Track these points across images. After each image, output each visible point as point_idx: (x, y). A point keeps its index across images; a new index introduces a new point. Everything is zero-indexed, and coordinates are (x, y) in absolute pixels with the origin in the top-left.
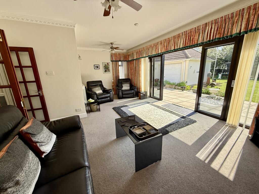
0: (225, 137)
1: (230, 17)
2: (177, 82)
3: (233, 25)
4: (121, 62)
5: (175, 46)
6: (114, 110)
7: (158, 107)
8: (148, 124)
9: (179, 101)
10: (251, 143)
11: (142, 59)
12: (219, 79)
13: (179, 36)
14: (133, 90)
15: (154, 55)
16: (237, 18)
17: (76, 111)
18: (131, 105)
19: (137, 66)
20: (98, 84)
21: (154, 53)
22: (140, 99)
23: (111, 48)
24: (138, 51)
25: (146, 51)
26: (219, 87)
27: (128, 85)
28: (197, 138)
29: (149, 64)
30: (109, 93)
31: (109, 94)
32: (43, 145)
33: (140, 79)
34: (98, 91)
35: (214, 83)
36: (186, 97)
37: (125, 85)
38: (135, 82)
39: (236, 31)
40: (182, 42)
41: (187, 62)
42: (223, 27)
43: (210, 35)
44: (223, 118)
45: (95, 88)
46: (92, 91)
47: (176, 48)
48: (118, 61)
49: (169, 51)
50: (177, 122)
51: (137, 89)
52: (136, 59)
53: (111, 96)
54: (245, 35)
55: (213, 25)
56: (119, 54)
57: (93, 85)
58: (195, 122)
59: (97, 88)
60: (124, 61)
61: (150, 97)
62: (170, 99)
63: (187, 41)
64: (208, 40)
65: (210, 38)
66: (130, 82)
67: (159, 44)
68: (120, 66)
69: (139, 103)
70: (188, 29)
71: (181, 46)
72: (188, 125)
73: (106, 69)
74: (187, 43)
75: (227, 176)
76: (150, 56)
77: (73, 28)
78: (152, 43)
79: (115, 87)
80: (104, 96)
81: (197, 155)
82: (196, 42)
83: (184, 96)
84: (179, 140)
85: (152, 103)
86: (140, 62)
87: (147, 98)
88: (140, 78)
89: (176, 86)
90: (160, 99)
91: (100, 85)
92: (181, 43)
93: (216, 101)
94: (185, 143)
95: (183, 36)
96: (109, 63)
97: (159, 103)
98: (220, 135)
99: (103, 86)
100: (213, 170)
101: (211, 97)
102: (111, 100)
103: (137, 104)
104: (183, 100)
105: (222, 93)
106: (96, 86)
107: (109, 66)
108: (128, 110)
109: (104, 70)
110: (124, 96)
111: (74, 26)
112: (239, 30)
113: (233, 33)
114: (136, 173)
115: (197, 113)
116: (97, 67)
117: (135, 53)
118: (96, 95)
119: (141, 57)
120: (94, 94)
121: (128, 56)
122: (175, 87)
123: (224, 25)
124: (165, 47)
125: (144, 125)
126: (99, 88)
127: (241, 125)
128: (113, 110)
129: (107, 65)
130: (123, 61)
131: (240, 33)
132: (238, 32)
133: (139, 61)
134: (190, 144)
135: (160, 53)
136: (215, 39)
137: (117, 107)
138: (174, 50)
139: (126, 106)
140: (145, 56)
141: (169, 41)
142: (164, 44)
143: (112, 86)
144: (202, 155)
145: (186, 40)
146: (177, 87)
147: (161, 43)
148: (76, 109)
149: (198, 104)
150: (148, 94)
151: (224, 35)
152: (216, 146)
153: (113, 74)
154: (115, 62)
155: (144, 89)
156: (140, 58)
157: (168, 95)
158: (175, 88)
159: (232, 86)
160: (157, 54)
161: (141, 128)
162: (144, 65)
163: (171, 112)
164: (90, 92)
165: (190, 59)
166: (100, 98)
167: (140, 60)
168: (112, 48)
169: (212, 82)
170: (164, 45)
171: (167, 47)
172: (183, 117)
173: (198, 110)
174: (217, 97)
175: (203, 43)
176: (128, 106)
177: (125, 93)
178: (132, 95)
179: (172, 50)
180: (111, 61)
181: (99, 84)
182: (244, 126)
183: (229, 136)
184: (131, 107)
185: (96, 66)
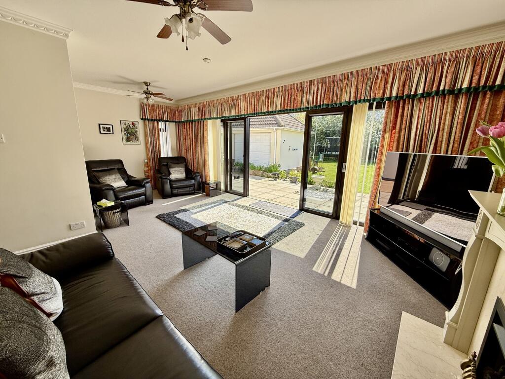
0: (341, 240)
1: (338, 78)
2: (265, 165)
3: (342, 90)
4: (163, 123)
5: (268, 106)
6: (161, 220)
7: (245, 208)
8: (245, 233)
9: (272, 196)
10: (367, 243)
11: (210, 122)
12: (321, 162)
13: (274, 91)
14: (193, 179)
15: (233, 116)
16: (345, 82)
17: (71, 229)
18: (194, 208)
19: (199, 133)
20: (113, 167)
21: (233, 113)
22: (208, 195)
23: (146, 93)
24: (202, 105)
25: (218, 106)
26: (322, 173)
27: (183, 170)
28: (310, 247)
29: (222, 130)
30: (144, 186)
31: (144, 189)
32: (47, 299)
33: (206, 158)
34: (117, 182)
35: (316, 167)
36: (282, 190)
37: (176, 169)
38: (195, 165)
39: (345, 99)
40: (280, 102)
41: (279, 132)
42: (332, 90)
43: (317, 99)
44: (335, 216)
45: (107, 176)
46: (99, 183)
47: (270, 110)
48: (157, 120)
49: (259, 113)
50: (279, 228)
51: (201, 176)
52: (196, 121)
53: (149, 193)
54: (354, 105)
55: (320, 85)
56: (160, 107)
57: (100, 169)
58: (302, 225)
59: (113, 177)
60: (170, 122)
61: (226, 191)
62: (259, 193)
63: (286, 102)
64: (314, 105)
65: (317, 103)
66: (185, 163)
67: (242, 100)
68: (160, 131)
69: (209, 204)
70: (287, 82)
71: (278, 108)
72: (295, 230)
73: (130, 134)
74: (286, 104)
75: (349, 285)
76: (225, 117)
77: (64, 38)
78: (229, 95)
79: (151, 174)
80: (131, 193)
81: (314, 269)
82: (299, 105)
83: (279, 188)
84: (287, 253)
85: (232, 201)
86: (205, 127)
87: (220, 194)
88: (206, 156)
89: (265, 171)
90: (245, 194)
91: (118, 169)
92: (278, 104)
93: (322, 194)
94: (297, 257)
95: (280, 93)
96: (136, 123)
97: (244, 201)
98: (334, 239)
99: (125, 172)
100: (335, 281)
101: (316, 188)
102: (148, 202)
103: (206, 205)
104: (279, 195)
105: (326, 182)
106: (109, 171)
107: (137, 128)
108: (192, 218)
109: (125, 138)
110: (175, 191)
111: (67, 36)
112: (348, 97)
113: (343, 101)
114: (237, 313)
115: (303, 212)
116: (107, 129)
117: (196, 109)
118: (112, 192)
119: (207, 117)
120: (108, 189)
121: (179, 112)
122: (263, 174)
123: (332, 88)
124: (253, 106)
125: (240, 235)
126: (118, 176)
127: (355, 223)
128: (158, 220)
129: (131, 126)
130: (168, 121)
131: (349, 102)
132: (347, 100)
133: (202, 125)
134: (303, 256)
135: (245, 115)
136: (323, 105)
137: (166, 213)
138: (268, 112)
139: (185, 210)
140: (215, 116)
141: (259, 96)
142: (251, 100)
143: (145, 172)
144: (320, 267)
145: (285, 99)
146: (265, 174)
147: (246, 98)
148: (70, 225)
149: (303, 200)
150: (223, 187)
151: (332, 101)
152: (334, 252)
153: (147, 147)
154: (150, 122)
155: (215, 178)
156: (205, 119)
157: (255, 188)
158: (263, 176)
159: (343, 171)
160: (238, 116)
161: (238, 239)
162: (213, 133)
163: (267, 213)
164: (98, 186)
165: (283, 128)
166: (123, 197)
167: (205, 123)
168: (148, 94)
169: (313, 166)
170: (251, 102)
171: (256, 107)
172: (286, 220)
173: (304, 207)
174: (322, 188)
175: (308, 108)
176: (188, 210)
177: (178, 184)
178: (192, 188)
179: (265, 113)
180: (142, 119)
181: (116, 167)
182: (358, 224)
183: (345, 238)
184: (195, 211)
185: (103, 128)
